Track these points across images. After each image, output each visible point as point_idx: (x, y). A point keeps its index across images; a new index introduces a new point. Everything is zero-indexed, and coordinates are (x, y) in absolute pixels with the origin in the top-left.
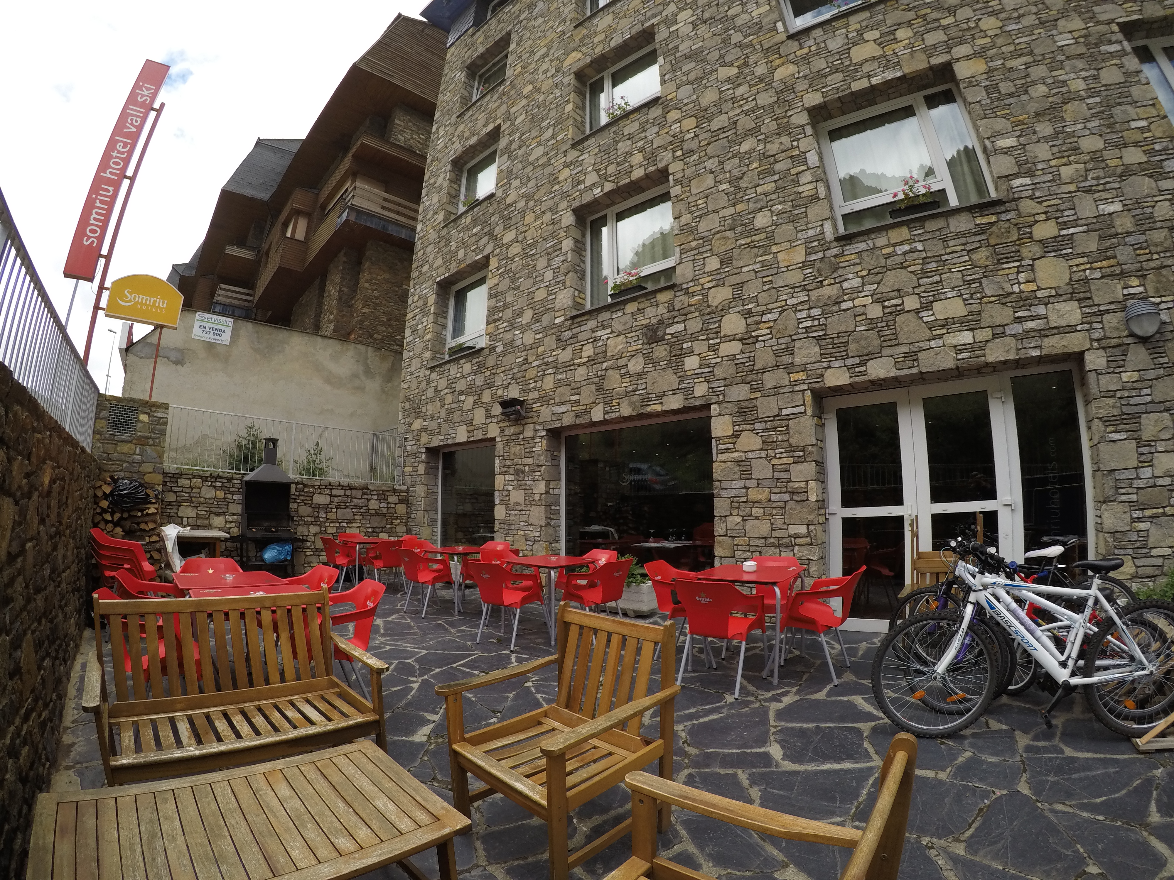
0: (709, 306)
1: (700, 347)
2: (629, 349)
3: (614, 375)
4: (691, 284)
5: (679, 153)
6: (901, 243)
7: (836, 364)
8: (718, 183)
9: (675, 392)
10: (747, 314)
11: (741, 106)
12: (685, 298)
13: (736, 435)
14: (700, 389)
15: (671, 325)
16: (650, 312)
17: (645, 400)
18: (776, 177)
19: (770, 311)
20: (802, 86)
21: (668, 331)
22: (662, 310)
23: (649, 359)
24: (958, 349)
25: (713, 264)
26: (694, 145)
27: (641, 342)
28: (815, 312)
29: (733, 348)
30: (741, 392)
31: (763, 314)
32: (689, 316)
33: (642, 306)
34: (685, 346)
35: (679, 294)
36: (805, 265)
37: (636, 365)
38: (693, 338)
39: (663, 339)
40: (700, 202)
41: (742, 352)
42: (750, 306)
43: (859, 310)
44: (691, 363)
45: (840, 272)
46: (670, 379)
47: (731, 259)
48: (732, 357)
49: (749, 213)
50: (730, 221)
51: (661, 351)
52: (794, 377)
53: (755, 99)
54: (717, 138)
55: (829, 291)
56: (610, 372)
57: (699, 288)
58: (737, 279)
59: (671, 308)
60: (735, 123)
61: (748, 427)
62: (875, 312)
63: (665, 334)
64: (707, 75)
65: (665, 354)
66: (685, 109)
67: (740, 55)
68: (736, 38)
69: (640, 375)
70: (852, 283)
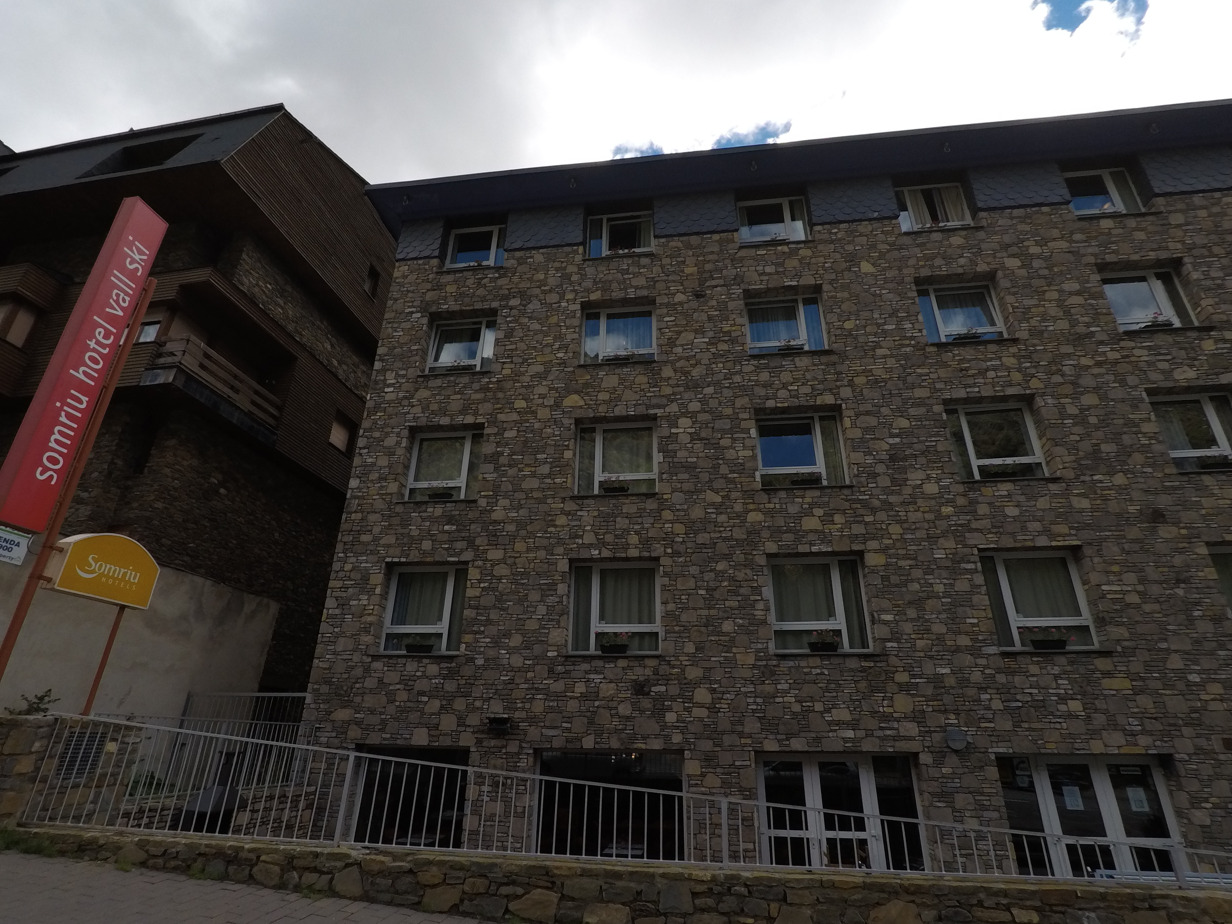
0: (685, 678)
1: (677, 706)
2: (620, 695)
3: (606, 713)
4: (672, 659)
5: (669, 551)
6: (815, 668)
7: (771, 737)
8: (697, 588)
9: (657, 736)
10: (713, 691)
11: (720, 532)
12: (667, 667)
13: (703, 775)
14: (677, 738)
15: (655, 685)
16: (639, 671)
17: (633, 738)
18: (740, 598)
19: (729, 693)
20: (765, 534)
21: (653, 689)
22: (648, 672)
23: (635, 706)
24: (845, 740)
25: (690, 648)
26: (682, 548)
27: (629, 692)
28: (759, 700)
29: (702, 713)
30: (706, 745)
31: (723, 693)
32: (670, 682)
33: (631, 664)
34: (666, 703)
35: (663, 663)
36: (754, 666)
37: (624, 709)
38: (673, 699)
39: (648, 694)
40: (683, 597)
41: (708, 717)
42: (716, 686)
43: (787, 705)
44: (671, 717)
45: (776, 677)
46: (653, 727)
47: (703, 648)
48: (701, 719)
49: (719, 619)
50: (704, 620)
51: (646, 703)
52: (743, 741)
53: (731, 530)
54: (699, 550)
55: (768, 688)
56: (602, 710)
57: (679, 663)
58: (707, 665)
59: (656, 672)
60: (715, 543)
61: (712, 770)
62: (797, 708)
63: (650, 691)
64: (697, 491)
65: (649, 706)
66: (677, 513)
67: (725, 486)
68: (724, 470)
69: (628, 718)
70: (783, 686)
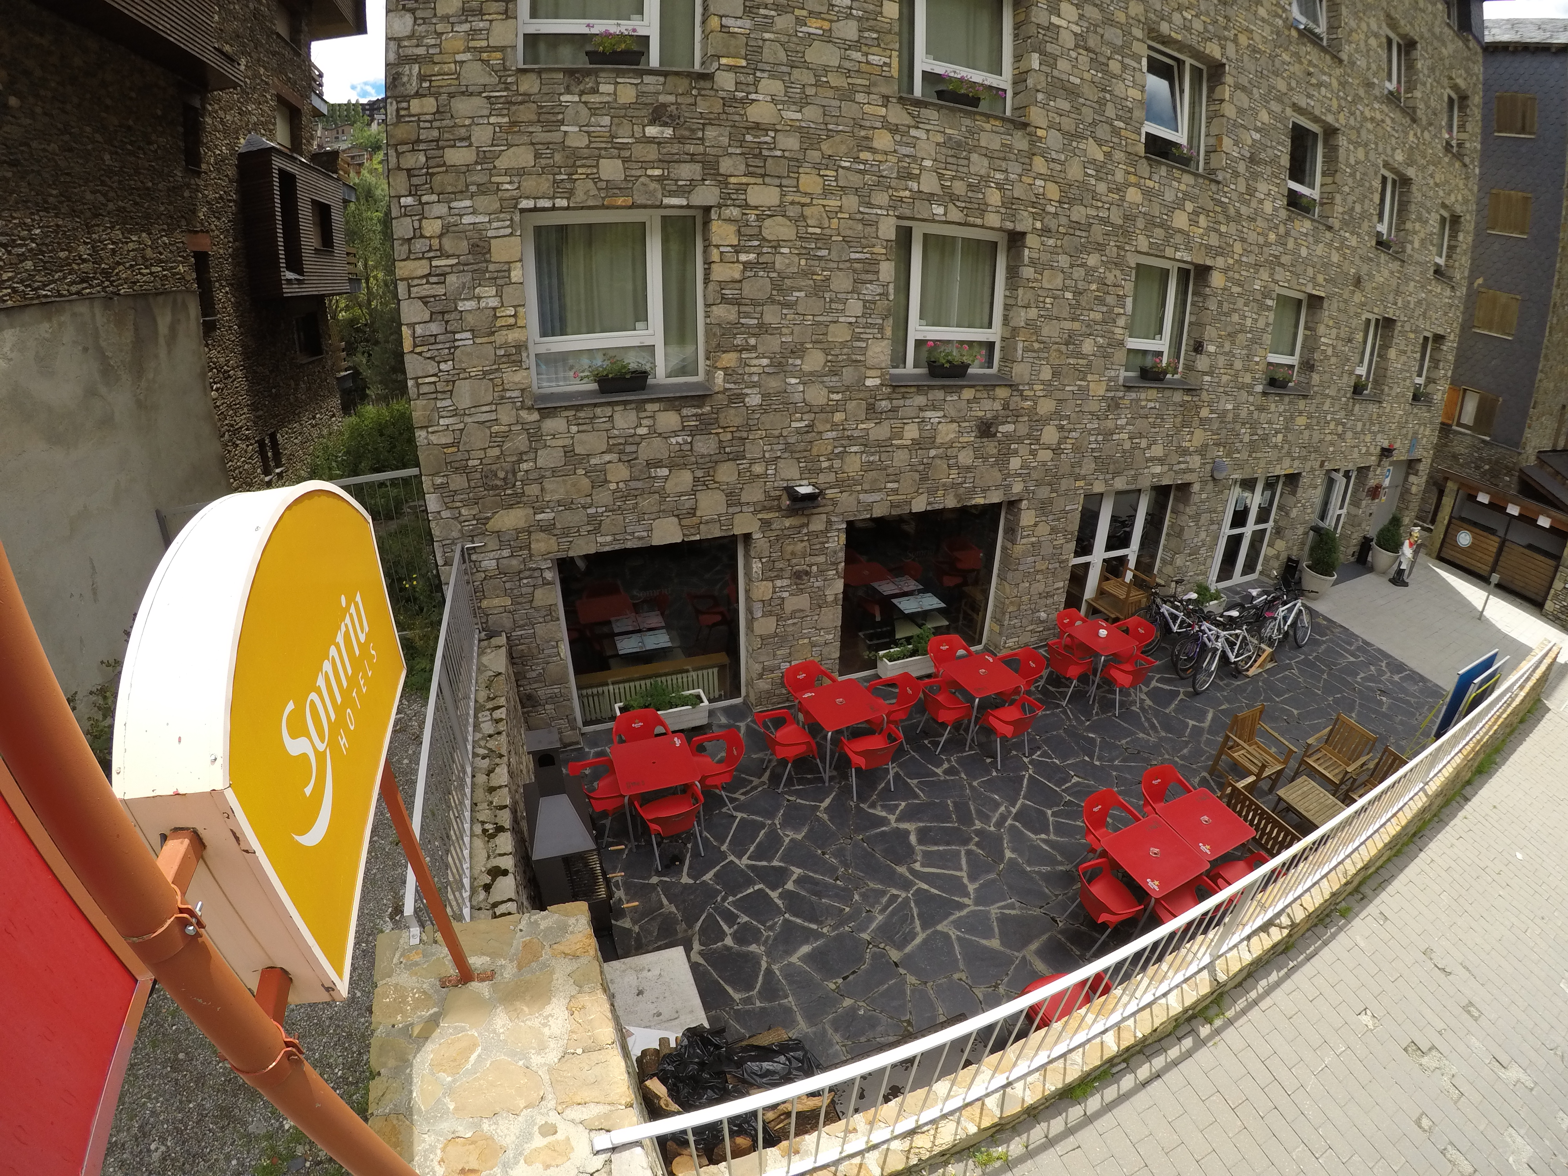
0: (1037, 414)
1: (1023, 450)
2: (961, 440)
3: (942, 464)
4: (1027, 387)
5: (1038, 225)
6: (1151, 401)
7: (1101, 477)
8: (1065, 288)
9: (997, 487)
10: (1061, 428)
11: (1097, 208)
12: (1018, 399)
14: (1017, 488)
15: (1003, 423)
16: (987, 404)
17: (972, 491)
18: (1105, 309)
19: (1075, 430)
21: (1001, 428)
22: (997, 406)
23: (979, 455)
25: (1046, 374)
26: (1053, 224)
27: (973, 434)
28: (1100, 438)
29: (1045, 455)
30: (1044, 492)
31: (1070, 431)
32: (1020, 419)
33: (978, 395)
34: (1013, 446)
35: (1015, 393)
36: (1104, 398)
37: (965, 458)
38: (1020, 440)
39: (995, 435)
40: (1048, 300)
41: (1052, 460)
42: (1065, 422)
43: (1121, 442)
44: (1015, 463)
45: (1119, 411)
46: (996, 476)
47: (1060, 373)
48: (1044, 463)
49: (1081, 335)
50: (1066, 336)
51: (991, 447)
52: (1078, 484)
53: (1109, 209)
54: (1071, 231)
55: (1110, 424)
56: (938, 462)
57: (1032, 393)
58: (1059, 395)
59: (1006, 407)
60: (1091, 224)
61: (1044, 518)
62: (1127, 446)
63: (997, 431)
64: (1076, 136)
65: (995, 451)
66: (1052, 165)
67: (1108, 138)
68: (1110, 111)
69: (968, 469)
70: (1122, 422)
